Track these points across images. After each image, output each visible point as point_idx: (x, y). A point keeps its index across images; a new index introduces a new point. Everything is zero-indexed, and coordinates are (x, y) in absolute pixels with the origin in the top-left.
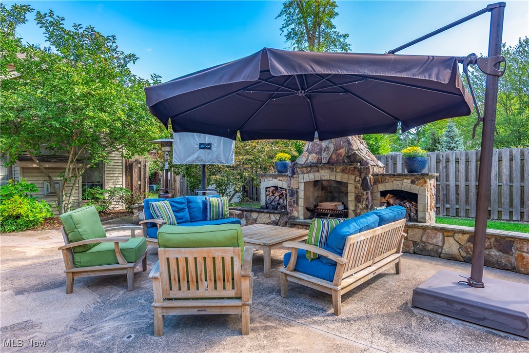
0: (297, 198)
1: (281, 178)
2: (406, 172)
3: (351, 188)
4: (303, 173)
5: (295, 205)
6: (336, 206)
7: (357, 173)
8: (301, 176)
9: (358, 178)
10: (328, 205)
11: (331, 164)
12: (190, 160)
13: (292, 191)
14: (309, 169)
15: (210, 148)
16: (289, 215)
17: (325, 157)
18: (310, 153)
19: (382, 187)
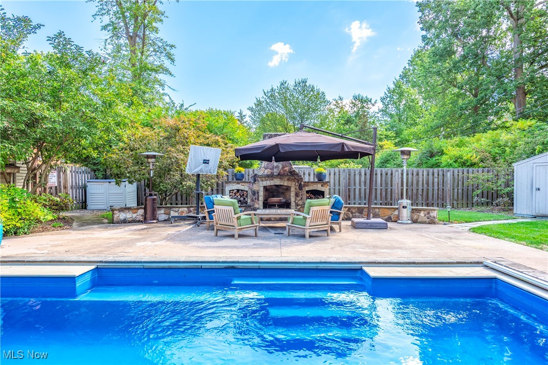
0: (258, 196)
1: (243, 184)
2: (316, 180)
3: (293, 189)
4: (262, 181)
5: (256, 201)
6: (280, 200)
7: (296, 181)
8: (261, 182)
9: (297, 184)
10: (275, 200)
11: (280, 176)
12: (196, 171)
13: (254, 192)
14: (267, 178)
15: (208, 163)
16: (252, 207)
17: (276, 172)
18: (266, 169)
19: (307, 189)
